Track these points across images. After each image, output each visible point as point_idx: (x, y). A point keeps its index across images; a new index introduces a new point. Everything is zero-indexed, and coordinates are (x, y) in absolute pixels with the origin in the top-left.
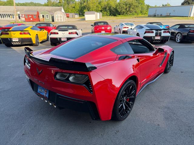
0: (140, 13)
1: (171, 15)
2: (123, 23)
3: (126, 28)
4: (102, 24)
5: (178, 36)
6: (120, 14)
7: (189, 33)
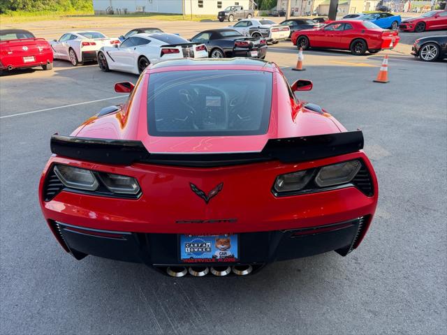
0: (71, 6)
1: (146, 10)
2: (75, 33)
3: (88, 44)
4: (13, 37)
5: (216, 54)
6: (14, 9)
7: (234, 48)
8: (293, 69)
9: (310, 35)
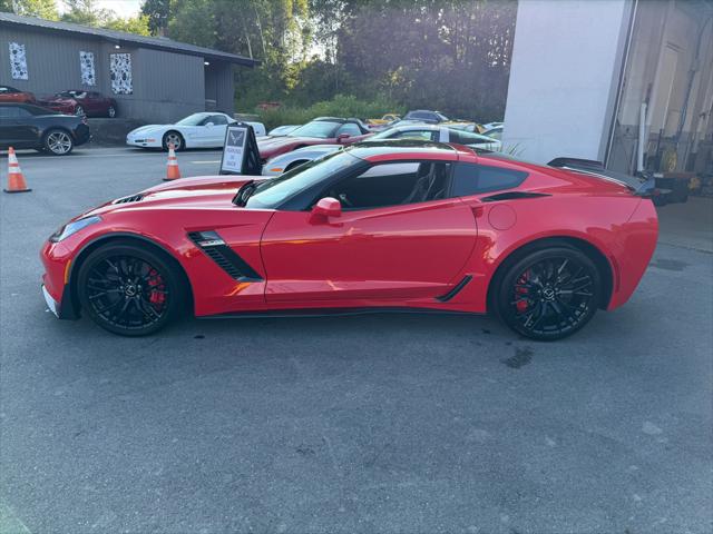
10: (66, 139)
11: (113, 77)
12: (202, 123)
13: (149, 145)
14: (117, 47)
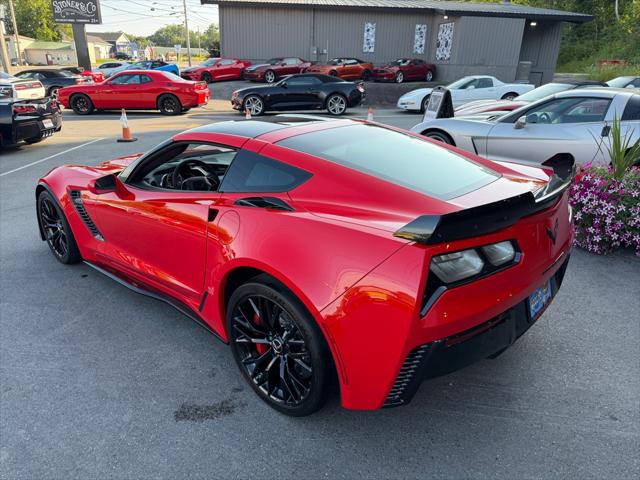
8: (119, 141)
9: (90, 92)
10: (342, 102)
11: (438, 45)
12: (464, 87)
13: (410, 107)
14: (446, 17)
